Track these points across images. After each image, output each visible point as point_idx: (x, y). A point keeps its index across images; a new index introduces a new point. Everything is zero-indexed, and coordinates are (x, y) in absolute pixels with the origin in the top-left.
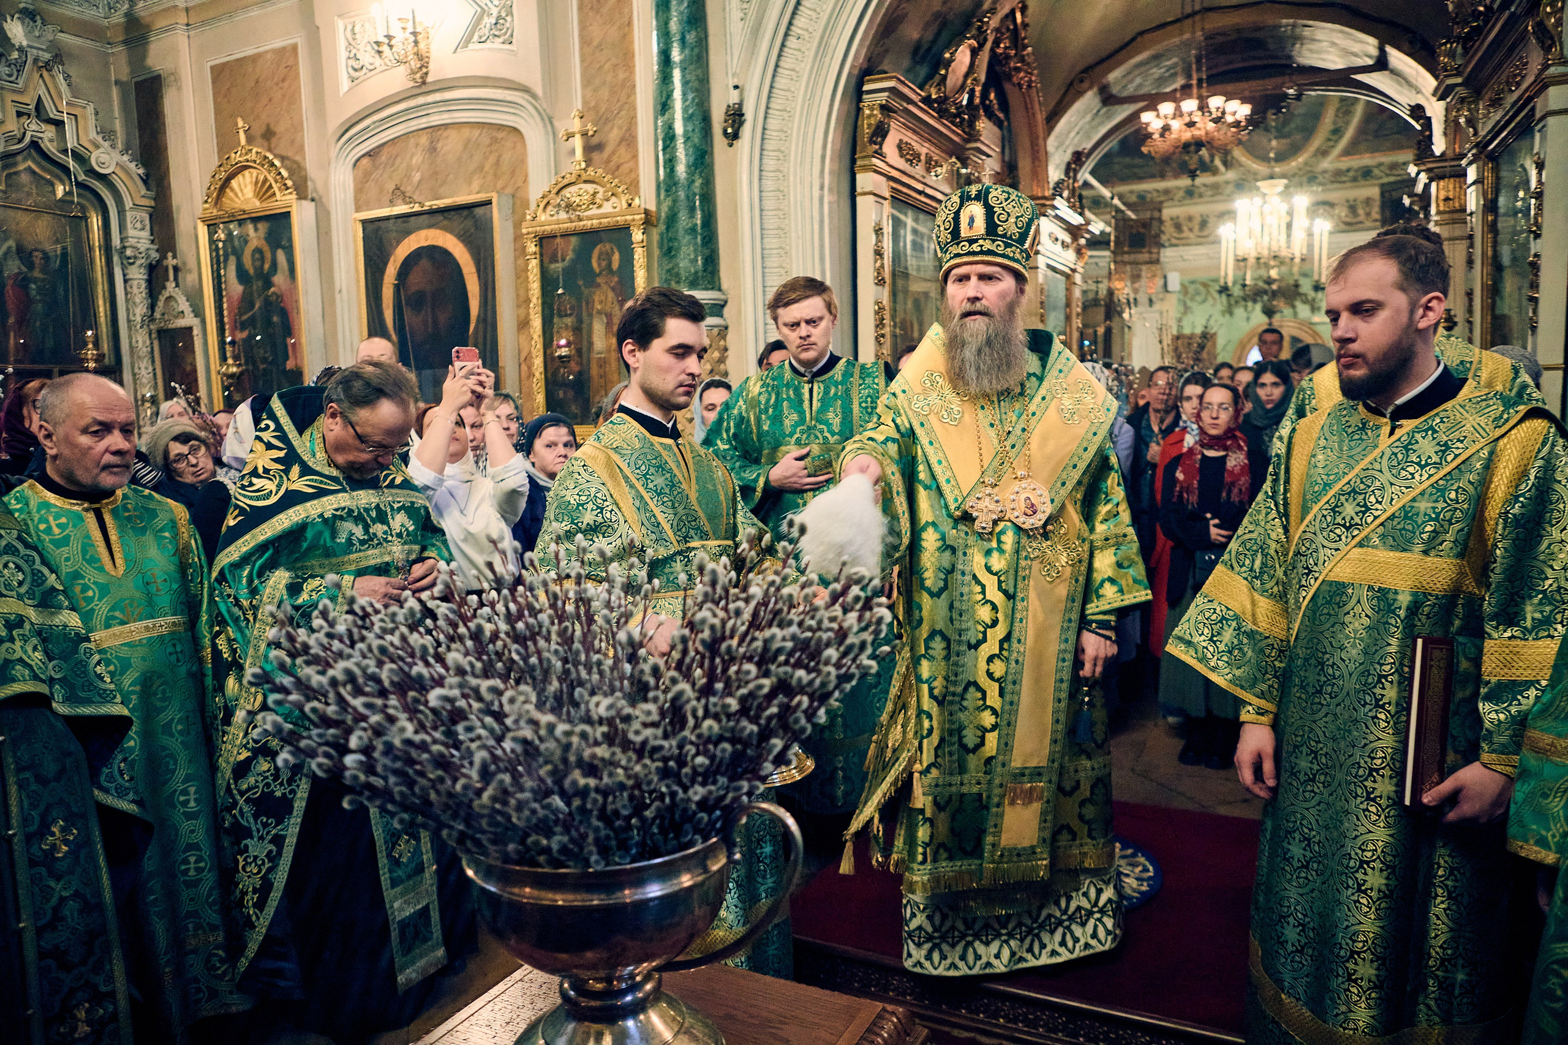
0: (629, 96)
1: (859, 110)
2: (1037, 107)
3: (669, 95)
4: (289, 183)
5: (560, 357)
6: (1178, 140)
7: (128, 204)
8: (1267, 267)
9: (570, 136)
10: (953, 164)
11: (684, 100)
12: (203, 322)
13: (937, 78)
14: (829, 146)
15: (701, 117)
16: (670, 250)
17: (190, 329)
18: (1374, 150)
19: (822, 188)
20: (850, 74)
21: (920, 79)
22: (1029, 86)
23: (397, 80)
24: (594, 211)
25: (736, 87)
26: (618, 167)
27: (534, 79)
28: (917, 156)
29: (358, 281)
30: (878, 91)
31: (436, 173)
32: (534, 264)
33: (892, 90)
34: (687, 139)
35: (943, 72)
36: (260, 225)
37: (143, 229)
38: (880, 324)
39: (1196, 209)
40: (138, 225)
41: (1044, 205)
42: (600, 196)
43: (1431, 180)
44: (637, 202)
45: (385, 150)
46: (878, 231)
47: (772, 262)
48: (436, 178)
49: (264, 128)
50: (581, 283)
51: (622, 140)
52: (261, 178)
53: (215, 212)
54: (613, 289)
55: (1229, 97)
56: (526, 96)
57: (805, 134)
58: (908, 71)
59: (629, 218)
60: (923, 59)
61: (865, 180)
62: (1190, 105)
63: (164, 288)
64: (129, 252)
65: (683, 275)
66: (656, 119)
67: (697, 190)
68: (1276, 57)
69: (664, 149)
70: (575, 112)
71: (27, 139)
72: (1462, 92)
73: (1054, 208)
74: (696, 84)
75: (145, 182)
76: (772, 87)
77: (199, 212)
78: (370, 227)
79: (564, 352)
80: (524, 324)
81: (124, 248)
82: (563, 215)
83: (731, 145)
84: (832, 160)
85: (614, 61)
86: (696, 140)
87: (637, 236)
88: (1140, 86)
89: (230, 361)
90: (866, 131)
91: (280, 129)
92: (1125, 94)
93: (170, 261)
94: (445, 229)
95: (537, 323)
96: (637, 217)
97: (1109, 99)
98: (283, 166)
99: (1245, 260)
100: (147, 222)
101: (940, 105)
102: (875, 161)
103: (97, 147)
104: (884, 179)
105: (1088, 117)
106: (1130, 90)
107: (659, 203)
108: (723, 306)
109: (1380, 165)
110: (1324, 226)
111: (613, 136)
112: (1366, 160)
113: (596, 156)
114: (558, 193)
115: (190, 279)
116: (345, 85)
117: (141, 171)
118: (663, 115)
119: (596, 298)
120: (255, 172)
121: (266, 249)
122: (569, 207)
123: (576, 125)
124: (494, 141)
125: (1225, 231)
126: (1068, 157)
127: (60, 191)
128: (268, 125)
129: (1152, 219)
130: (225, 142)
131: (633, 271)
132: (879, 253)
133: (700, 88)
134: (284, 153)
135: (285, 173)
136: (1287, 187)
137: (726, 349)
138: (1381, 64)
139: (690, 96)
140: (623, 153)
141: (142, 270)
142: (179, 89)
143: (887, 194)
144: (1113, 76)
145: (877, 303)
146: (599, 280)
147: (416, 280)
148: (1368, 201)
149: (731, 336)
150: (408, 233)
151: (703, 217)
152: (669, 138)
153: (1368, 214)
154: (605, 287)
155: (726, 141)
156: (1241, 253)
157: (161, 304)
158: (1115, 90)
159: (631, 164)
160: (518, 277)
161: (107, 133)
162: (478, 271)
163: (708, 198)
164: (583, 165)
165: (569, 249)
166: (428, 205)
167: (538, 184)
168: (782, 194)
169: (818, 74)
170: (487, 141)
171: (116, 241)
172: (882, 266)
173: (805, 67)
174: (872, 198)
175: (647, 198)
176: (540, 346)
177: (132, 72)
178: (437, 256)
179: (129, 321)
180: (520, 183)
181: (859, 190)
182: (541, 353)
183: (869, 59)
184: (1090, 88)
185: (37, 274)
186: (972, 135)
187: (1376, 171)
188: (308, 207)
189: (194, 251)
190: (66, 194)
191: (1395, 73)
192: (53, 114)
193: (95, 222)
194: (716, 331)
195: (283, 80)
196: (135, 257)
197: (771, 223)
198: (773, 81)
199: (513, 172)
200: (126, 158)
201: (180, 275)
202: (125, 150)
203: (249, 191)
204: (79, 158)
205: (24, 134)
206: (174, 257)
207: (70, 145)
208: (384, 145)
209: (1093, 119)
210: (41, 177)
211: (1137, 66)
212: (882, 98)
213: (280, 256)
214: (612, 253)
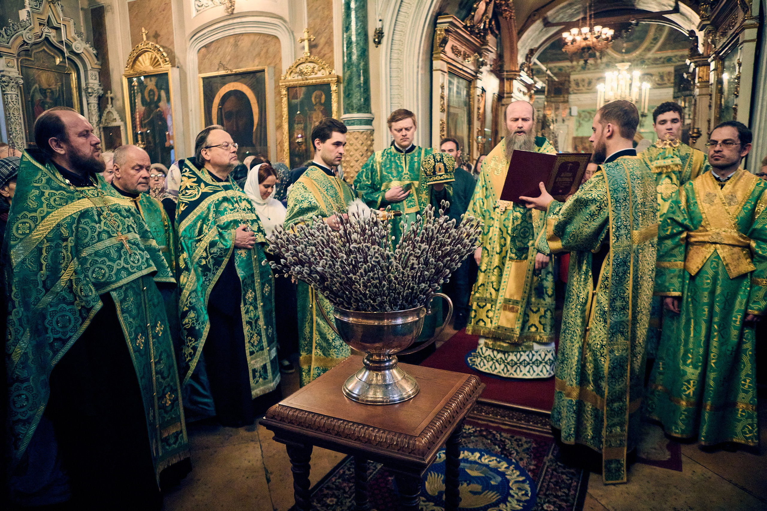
0: (329, 23)
1: (435, 31)
2: (513, 28)
3: (350, 24)
4: (167, 59)
5: (298, 143)
6: (580, 46)
7: (89, 68)
9: (303, 40)
10: (476, 56)
11: (357, 25)
12: (125, 124)
13: (470, 16)
14: (422, 48)
15: (363, 33)
16: (349, 94)
17: (119, 127)
18: (673, 49)
19: (418, 67)
20: (432, 15)
21: (462, 17)
22: (511, 18)
23: (220, 12)
24: (313, 76)
25: (380, 20)
26: (324, 55)
27: (285, 14)
28: (460, 52)
29: (200, 106)
30: (444, 22)
31: (237, 56)
32: (285, 100)
33: (451, 23)
34: (358, 44)
35: (473, 14)
36: (153, 79)
37: (96, 79)
38: (442, 130)
39: (586, 76)
40: (94, 78)
41: (515, 75)
42: (316, 69)
43: (696, 66)
44: (333, 72)
45: (213, 44)
46: (442, 87)
47: (395, 101)
48: (237, 58)
49: (154, 33)
50: (306, 108)
51: (326, 43)
52: (154, 56)
53: (131, 72)
54: (322, 111)
55: (604, 26)
56: (281, 21)
57: (411, 43)
58: (457, 13)
59: (330, 79)
60: (464, 7)
61: (437, 64)
62: (585, 30)
63: (106, 107)
64: (90, 90)
65: (355, 106)
66: (343, 34)
67: (361, 68)
68: (627, 5)
69: (347, 48)
70: (305, 30)
71: (44, 37)
72: (710, 28)
73: (520, 76)
74: (361, 18)
75: (96, 57)
76: (396, 20)
77: (123, 73)
78: (206, 81)
79: (300, 140)
80: (279, 127)
81: (87, 88)
82: (300, 77)
83: (377, 47)
84: (423, 54)
85: (323, 6)
86: (362, 44)
87: (334, 88)
88: (562, 18)
89: (140, 142)
90: (438, 41)
91: (162, 33)
92: (555, 22)
93: (109, 95)
94: (242, 82)
95: (286, 126)
96: (334, 79)
97: (547, 24)
98: (165, 51)
100: (98, 76)
101: (471, 30)
102: (442, 55)
103: (75, 40)
104: (445, 63)
105: (537, 33)
106: (557, 20)
107: (344, 73)
108: (372, 121)
109: (676, 56)
110: (647, 86)
111: (322, 41)
112: (669, 53)
113: (314, 50)
114: (296, 67)
115: (119, 103)
116: (194, 13)
117: (95, 52)
118: (347, 32)
119: (314, 117)
120: (150, 54)
121: (156, 90)
122: (301, 73)
123: (306, 36)
124: (266, 42)
125: (600, 87)
126: (527, 51)
127: (58, 61)
128: (156, 32)
129: (565, 80)
130: (135, 39)
131: (331, 104)
132: (442, 97)
133: (363, 20)
134: (164, 45)
135: (165, 54)
136: (630, 66)
137: (373, 140)
138: (676, 10)
139: (359, 24)
140: (326, 50)
141: (96, 99)
142: (113, 13)
143: (446, 70)
144: (549, 13)
145: (441, 120)
146: (315, 107)
147: (228, 105)
148: (669, 73)
149: (375, 135)
150: (224, 84)
151: (364, 79)
152: (349, 43)
153: (669, 80)
154: (318, 111)
155: (375, 45)
156: (607, 98)
157: (105, 115)
158: (550, 20)
159: (330, 54)
160: (276, 106)
161: (79, 34)
162: (258, 102)
163: (366, 71)
164: (309, 54)
165: (301, 93)
166: (234, 71)
167: (286, 63)
168: (400, 70)
169: (417, 15)
170: (262, 42)
171: (83, 85)
172: (444, 103)
173: (412, 11)
174: (440, 72)
175: (338, 70)
176: (287, 137)
177: (89, 4)
178: (239, 95)
180: (277, 62)
181: (434, 68)
182: (288, 141)
183: (440, 8)
184: (538, 19)
185: (48, 100)
186: (485, 43)
187: (674, 59)
188: (176, 71)
189: (120, 90)
190: (61, 62)
191: (683, 14)
192: (55, 24)
193: (74, 76)
194: (369, 132)
195: (164, 10)
196: (93, 93)
197: (395, 83)
198: (397, 18)
199: (275, 56)
200: (88, 45)
201: (114, 101)
202: (87, 41)
203: (148, 62)
204: (68, 46)
205: (42, 34)
206: (111, 93)
207: (64, 39)
208: (212, 42)
209: (539, 33)
210: (49, 54)
211: (561, 8)
212: (446, 26)
213: (163, 93)
214: (322, 95)
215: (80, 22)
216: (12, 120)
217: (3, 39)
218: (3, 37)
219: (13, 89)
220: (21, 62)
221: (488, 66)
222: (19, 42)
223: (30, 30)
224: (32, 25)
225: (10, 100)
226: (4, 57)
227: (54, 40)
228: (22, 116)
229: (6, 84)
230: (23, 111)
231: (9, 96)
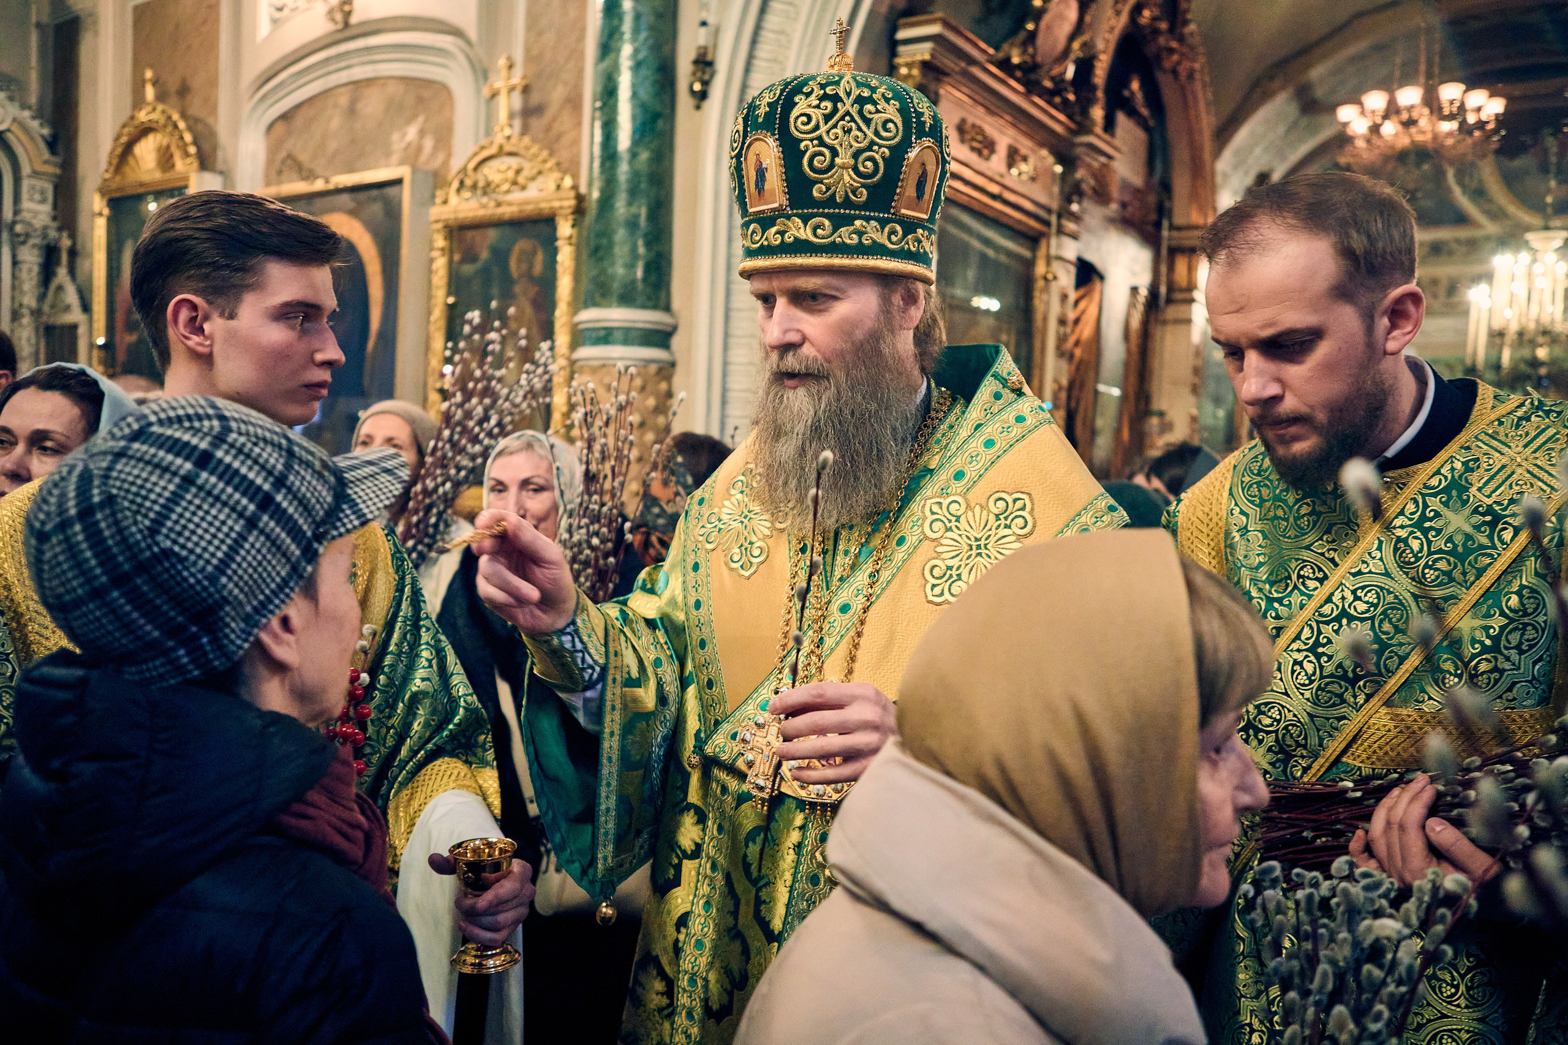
1: (892, 68)
2: (1203, 107)
4: (192, 150)
6: (1392, 147)
7: (26, 170)
8: (1533, 344)
9: (495, 91)
10: (1045, 160)
12: (90, 321)
13: (1022, 35)
17: (74, 327)
20: (872, 14)
22: (1190, 77)
23: (314, 22)
24: (517, 196)
25: (704, 24)
27: (467, 18)
28: (992, 146)
30: (917, 39)
31: (353, 142)
32: (441, 264)
33: (940, 41)
34: (635, 95)
35: (1030, 26)
37: (43, 201)
39: (1443, 270)
40: (37, 197)
42: (526, 173)
44: (569, 183)
45: (305, 108)
48: (352, 145)
49: (180, 83)
50: (495, 291)
51: (566, 101)
52: (164, 143)
53: (116, 183)
54: (532, 301)
55: (1472, 83)
56: (460, 42)
59: (556, 204)
60: (1002, 7)
62: (1410, 96)
63: (55, 274)
64: (18, 228)
70: (503, 61)
75: (50, 145)
76: (759, 27)
77: (100, 184)
79: (448, 381)
81: (14, 223)
82: (480, 200)
83: (698, 107)
87: (565, 229)
88: (1355, 88)
91: (196, 83)
92: (1334, 98)
93: (67, 243)
94: (351, 214)
95: (438, 342)
96: (566, 204)
97: (1309, 105)
98: (190, 129)
99: (1501, 334)
100: (50, 194)
101: (1027, 74)
105: (1281, 130)
106: (1341, 94)
107: (592, 184)
108: (670, 334)
111: (558, 94)
113: (537, 123)
114: (476, 169)
115: (83, 266)
116: (265, 28)
117: (46, 131)
120: (159, 136)
122: (488, 189)
123: (503, 78)
124: (420, 101)
125: (1477, 296)
126: (1249, 180)
128: (184, 79)
131: (555, 279)
134: (197, 114)
135: (188, 137)
137: (668, 395)
139: (643, 35)
141: (36, 252)
142: (96, 33)
144: (1316, 73)
146: (519, 290)
149: (679, 379)
151: (652, 206)
152: (608, 93)
154: (522, 300)
155: (692, 103)
156: (1497, 325)
157: (51, 294)
158: (1319, 92)
159: (573, 133)
162: (384, 270)
164: (507, 131)
165: (487, 245)
166: (335, 181)
169: (823, 9)
170: (413, 102)
171: (7, 215)
175: (579, 178)
177: (53, 12)
179: (13, 313)
180: (444, 157)
184: (1283, 88)
186: (1085, 127)
188: (214, 181)
194: (653, 368)
195: (203, 24)
196: (29, 236)
198: (760, 19)
199: (439, 141)
200: (27, 114)
203: (152, 160)
208: (298, 106)
209: (1288, 131)
211: (1353, 60)
212: (924, 51)
214: (534, 253)
215: (27, 56)
221: (1114, 206)
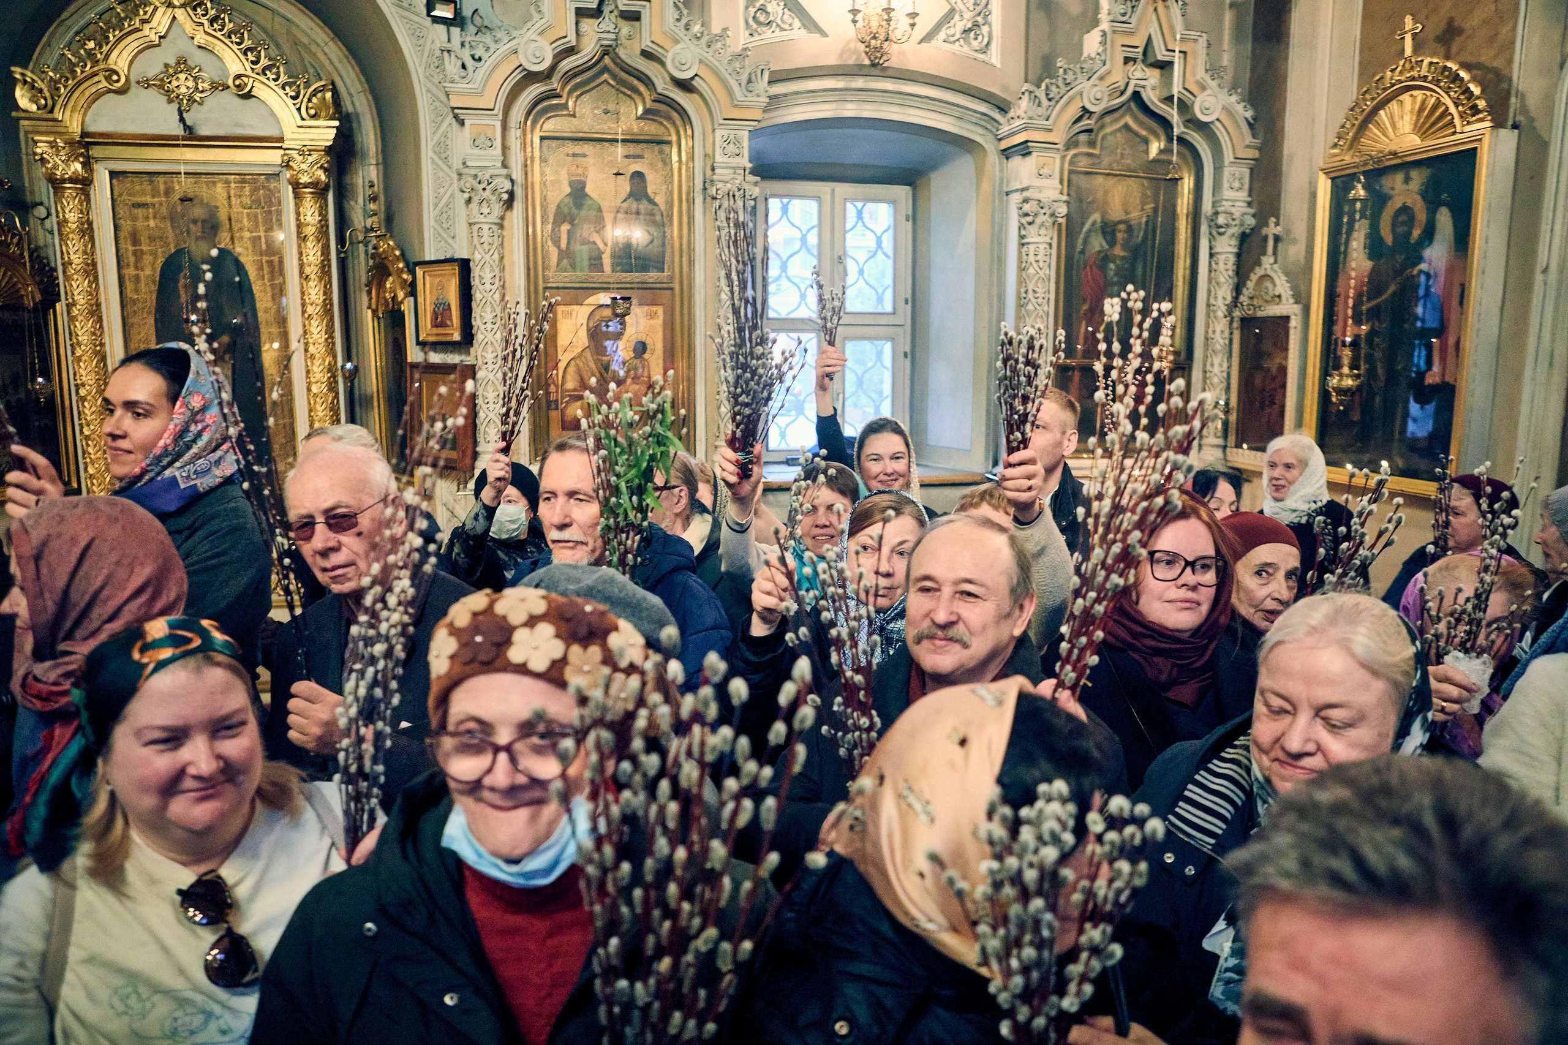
4: (1482, 104)
7: (1228, 157)
12: (1305, 312)
17: (1286, 319)
36: (1416, 173)
37: (1240, 188)
40: (1236, 184)
52: (1432, 102)
53: (1348, 158)
63: (1259, 264)
64: (1221, 220)
71: (1130, 90)
75: (1252, 127)
77: (1322, 163)
81: (1217, 213)
89: (1346, 370)
91: (1471, 22)
93: (1272, 230)
98: (1474, 79)
100: (1247, 180)
103: (1203, 88)
115: (1295, 251)
117: (1249, 114)
120: (1421, 95)
121: (1420, 209)
127: (1155, 148)
128: (1451, 20)
130: (1376, 59)
134: (1474, 60)
135: (1476, 90)
141: (1233, 241)
157: (1250, 284)
161: (1214, 70)
171: (1207, 207)
179: (1208, 305)
185: (1118, 251)
188: (1508, 139)
189: (1305, 215)
190: (1161, 152)
192: (1161, 54)
193: (1187, 184)
196: (1228, 226)
200: (1234, 98)
201: (1280, 245)
202: (1233, 88)
203: (1406, 124)
204: (1184, 107)
205: (1127, 84)
206: (1277, 224)
207: (1175, 91)
210: (1137, 134)
213: (1444, 218)
215: (1220, 38)
216: (1030, 307)
217: (1040, 111)
218: (1039, 105)
219: (1043, 231)
220: (1071, 163)
222: (1074, 111)
223: (1101, 78)
224: (1108, 66)
225: (1032, 258)
226: (1034, 154)
227: (1151, 97)
228: (1052, 296)
229: (1029, 219)
230: (1057, 283)
231: (1032, 247)
